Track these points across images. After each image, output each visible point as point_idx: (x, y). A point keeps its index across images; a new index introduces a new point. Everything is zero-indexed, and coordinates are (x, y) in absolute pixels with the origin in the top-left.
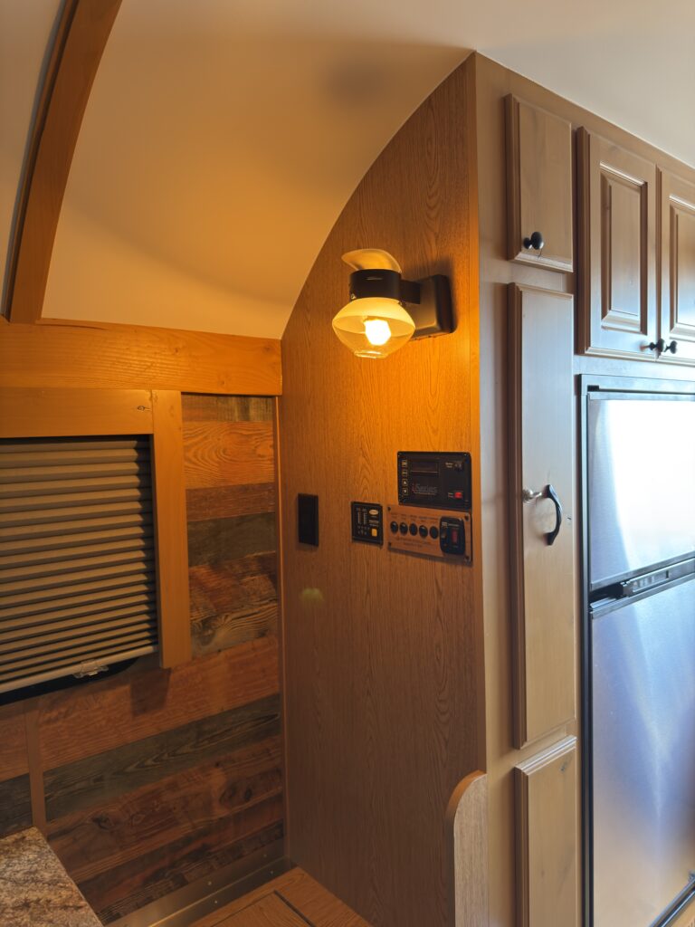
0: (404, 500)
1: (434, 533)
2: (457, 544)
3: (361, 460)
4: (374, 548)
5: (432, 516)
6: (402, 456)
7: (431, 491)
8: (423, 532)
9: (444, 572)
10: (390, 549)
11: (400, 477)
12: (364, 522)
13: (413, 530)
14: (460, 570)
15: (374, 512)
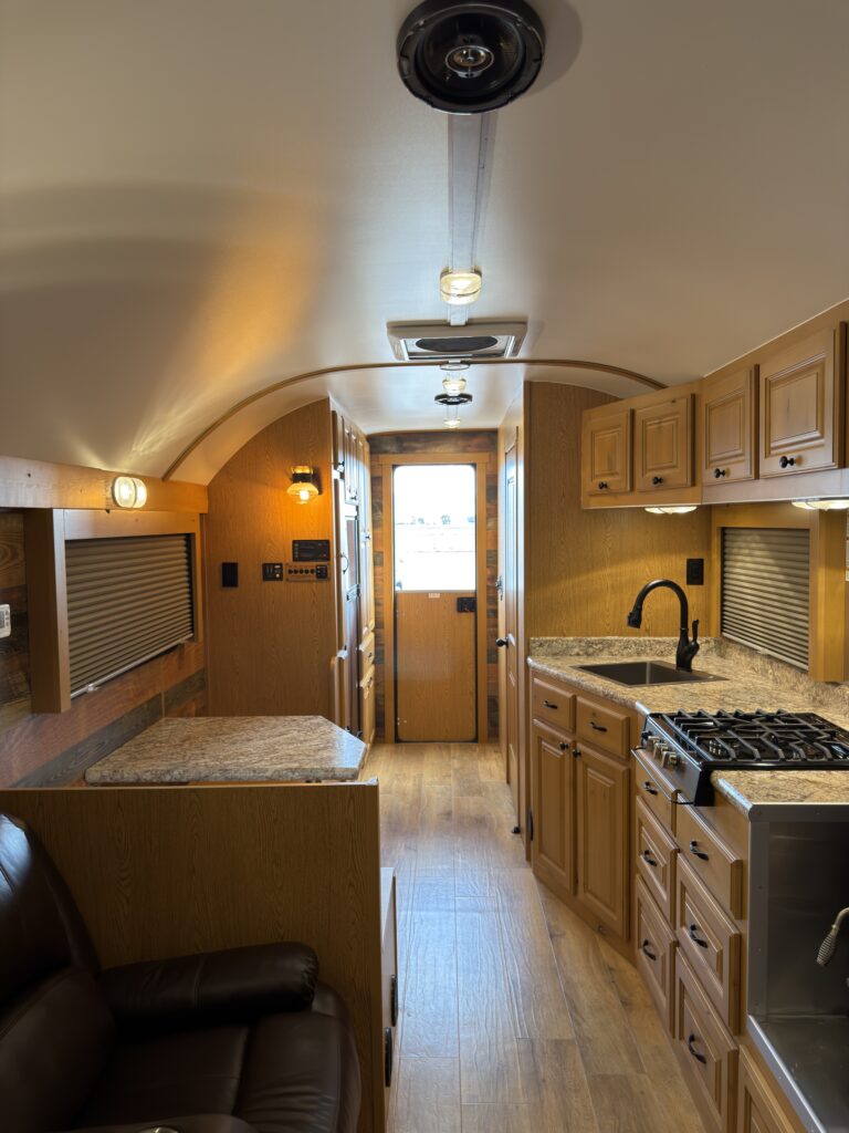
0: (295, 560)
1: (312, 571)
2: (323, 574)
3: (269, 544)
4: (276, 582)
5: (312, 565)
6: (294, 542)
7: (310, 555)
8: (307, 572)
9: (318, 586)
10: (287, 580)
11: (294, 551)
12: (270, 572)
13: (301, 572)
14: (325, 584)
15: (278, 567)
